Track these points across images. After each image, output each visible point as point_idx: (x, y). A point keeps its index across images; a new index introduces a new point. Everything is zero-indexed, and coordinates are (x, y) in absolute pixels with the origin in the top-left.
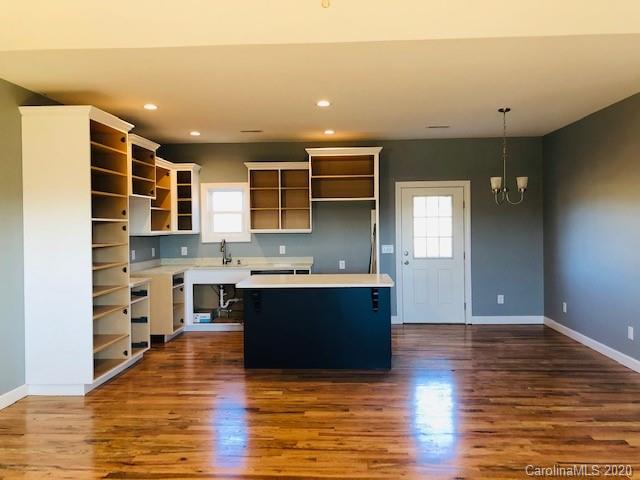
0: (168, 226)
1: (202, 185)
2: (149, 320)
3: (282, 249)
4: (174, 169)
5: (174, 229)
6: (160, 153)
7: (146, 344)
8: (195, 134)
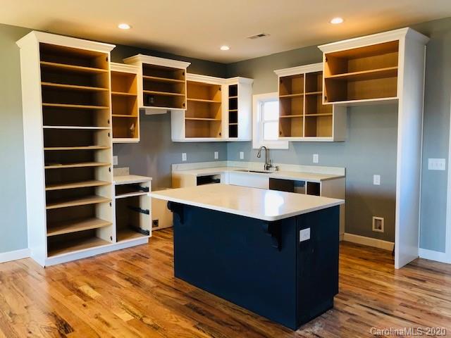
0: (220, 134)
1: (254, 96)
2: (150, 213)
3: (316, 158)
4: (225, 84)
5: (225, 136)
6: (190, 70)
7: (147, 233)
8: (225, 48)
